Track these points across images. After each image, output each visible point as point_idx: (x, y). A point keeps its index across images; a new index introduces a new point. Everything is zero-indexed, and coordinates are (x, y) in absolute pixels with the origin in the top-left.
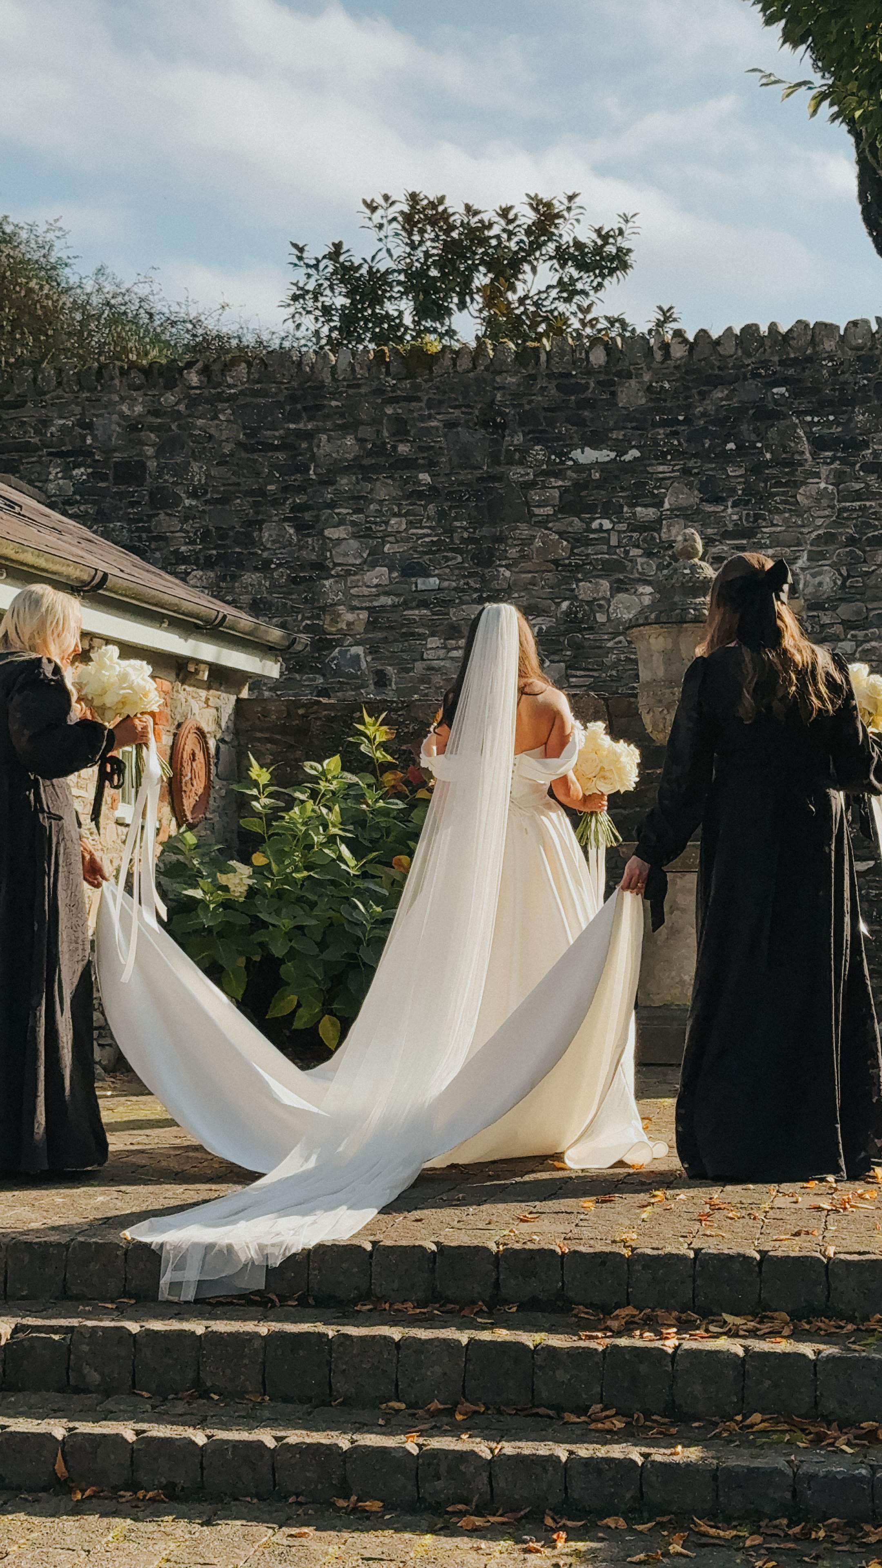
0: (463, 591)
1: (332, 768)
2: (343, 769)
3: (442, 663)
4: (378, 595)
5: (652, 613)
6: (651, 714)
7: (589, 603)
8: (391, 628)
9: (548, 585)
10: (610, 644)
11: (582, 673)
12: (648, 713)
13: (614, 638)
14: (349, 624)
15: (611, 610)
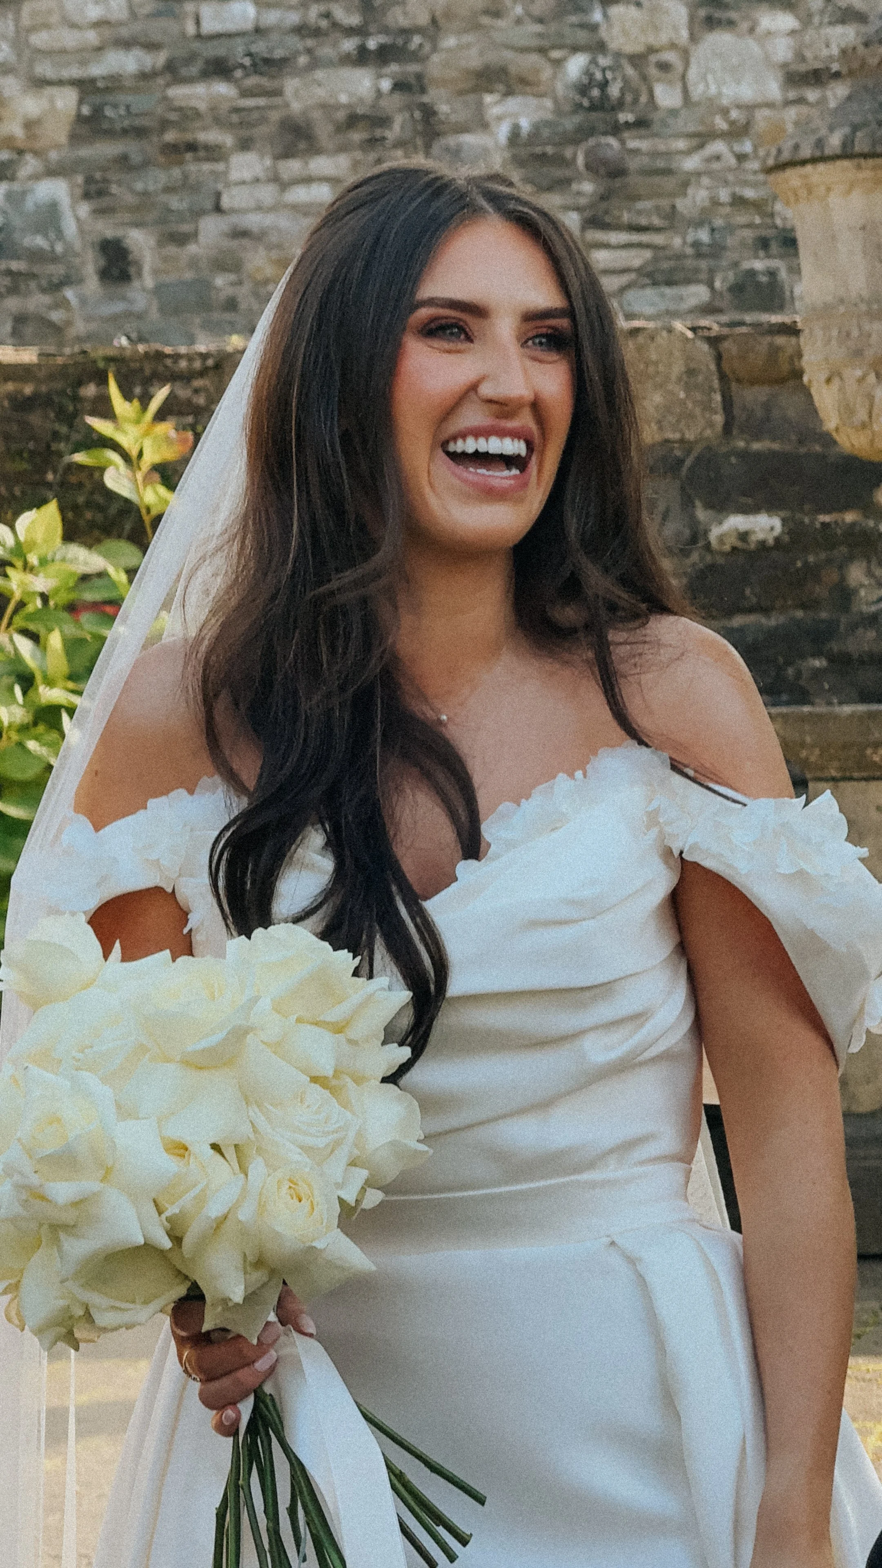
0: (318, 33)
1: (39, 537)
2: (69, 536)
3: (268, 220)
4: (99, 49)
5: (832, 129)
6: (836, 382)
7: (637, 60)
8: (140, 132)
9: (529, 15)
10: (691, 163)
11: (623, 237)
12: (828, 381)
13: (701, 146)
14: (30, 125)
15: (693, 74)
